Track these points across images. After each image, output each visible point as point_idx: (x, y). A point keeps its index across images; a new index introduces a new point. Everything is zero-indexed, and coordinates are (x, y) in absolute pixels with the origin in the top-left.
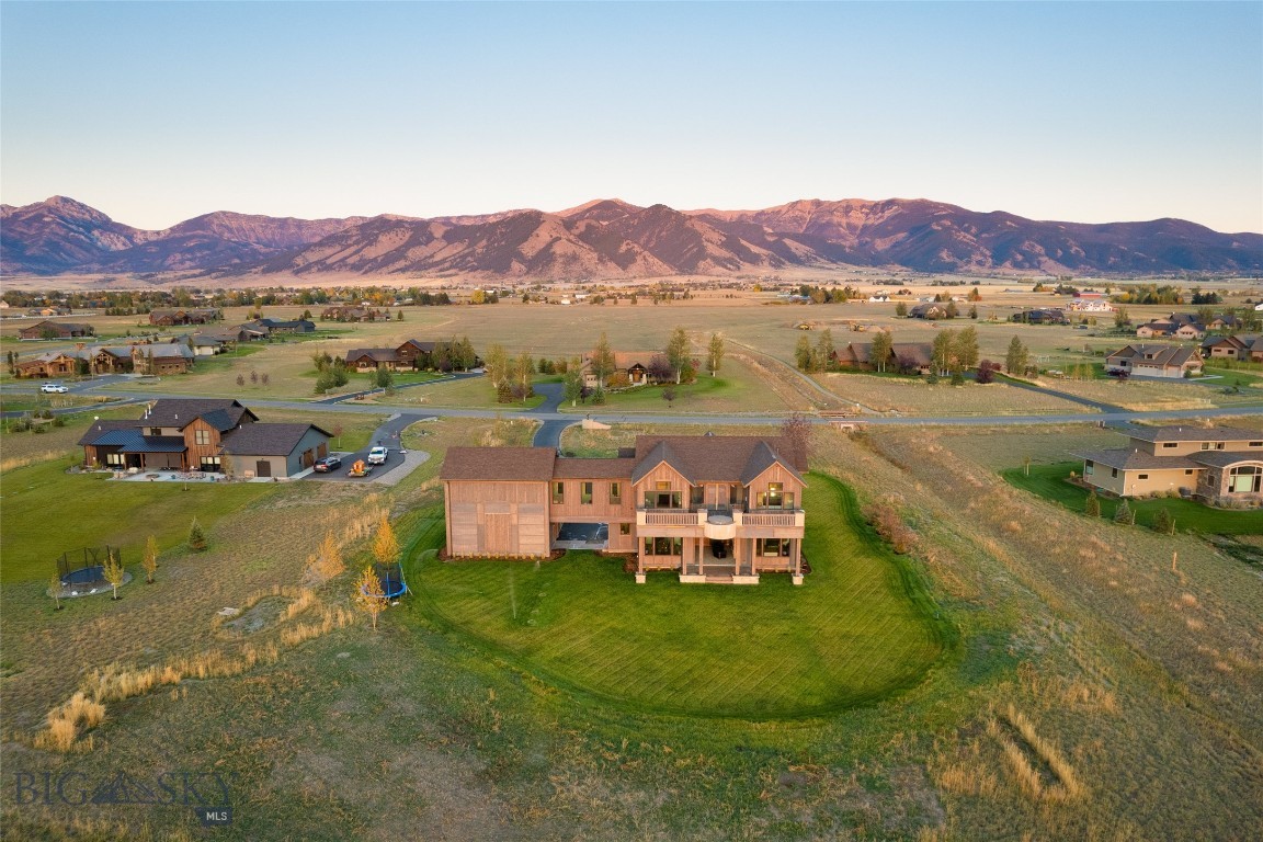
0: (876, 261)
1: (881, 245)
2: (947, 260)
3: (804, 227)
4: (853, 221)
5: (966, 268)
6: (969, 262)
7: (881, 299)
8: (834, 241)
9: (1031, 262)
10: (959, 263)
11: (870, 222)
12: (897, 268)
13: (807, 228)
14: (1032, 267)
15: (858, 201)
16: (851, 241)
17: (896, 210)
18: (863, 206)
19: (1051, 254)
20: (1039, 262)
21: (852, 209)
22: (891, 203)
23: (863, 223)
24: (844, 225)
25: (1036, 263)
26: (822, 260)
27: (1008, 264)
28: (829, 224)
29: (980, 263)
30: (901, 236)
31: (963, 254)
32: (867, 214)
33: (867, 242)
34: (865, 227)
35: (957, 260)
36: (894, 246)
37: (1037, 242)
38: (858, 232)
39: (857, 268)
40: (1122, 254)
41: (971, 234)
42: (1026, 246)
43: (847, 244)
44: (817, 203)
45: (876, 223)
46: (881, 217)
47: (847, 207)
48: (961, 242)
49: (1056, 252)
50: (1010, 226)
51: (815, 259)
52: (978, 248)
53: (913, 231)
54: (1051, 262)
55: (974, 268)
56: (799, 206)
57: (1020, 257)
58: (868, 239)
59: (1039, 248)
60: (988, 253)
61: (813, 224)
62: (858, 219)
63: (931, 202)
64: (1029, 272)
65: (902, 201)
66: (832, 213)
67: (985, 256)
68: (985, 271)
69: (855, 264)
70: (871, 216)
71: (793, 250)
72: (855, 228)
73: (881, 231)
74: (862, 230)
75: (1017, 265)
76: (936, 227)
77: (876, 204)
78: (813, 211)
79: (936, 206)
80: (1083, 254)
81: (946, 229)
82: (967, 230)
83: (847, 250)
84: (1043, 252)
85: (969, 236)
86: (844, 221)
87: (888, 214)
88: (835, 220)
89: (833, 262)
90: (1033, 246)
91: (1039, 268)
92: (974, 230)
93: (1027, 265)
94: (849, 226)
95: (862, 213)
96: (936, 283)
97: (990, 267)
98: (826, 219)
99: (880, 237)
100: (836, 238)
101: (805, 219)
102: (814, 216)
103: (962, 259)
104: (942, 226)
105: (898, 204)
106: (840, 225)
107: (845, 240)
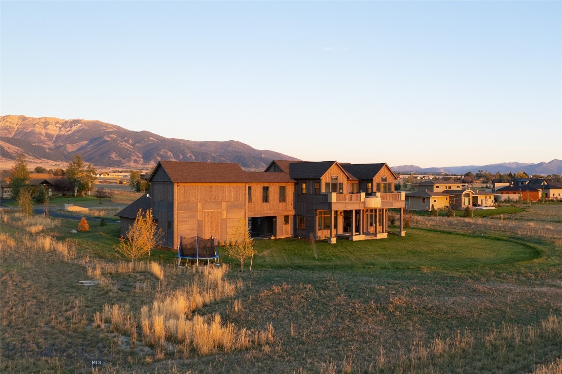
1: (71, 148)
2: (115, 159)
3: (13, 133)
4: (50, 132)
5: (128, 164)
6: (129, 161)
8: (37, 144)
10: (124, 161)
11: (62, 133)
13: (15, 135)
15: (53, 119)
16: (49, 145)
17: (80, 127)
18: (57, 123)
19: (175, 157)
21: (49, 124)
22: (76, 122)
23: (57, 133)
24: (44, 134)
26: (29, 157)
27: (152, 162)
28: (32, 133)
29: (136, 161)
30: (84, 143)
31: (126, 156)
32: (60, 128)
33: (60, 146)
34: (59, 136)
35: (121, 159)
36: (80, 149)
37: (168, 150)
38: (54, 139)
39: (58, 163)
41: (129, 144)
42: (162, 152)
43: (46, 146)
44: (23, 118)
45: (67, 134)
46: (70, 130)
47: (46, 123)
48: (123, 148)
49: (179, 156)
50: (153, 140)
52: (134, 153)
53: (92, 140)
55: (132, 164)
56: (8, 119)
57: (159, 158)
58: (62, 144)
59: (169, 154)
60: (140, 155)
61: (19, 132)
62: (53, 130)
63: (103, 123)
65: (83, 120)
66: (34, 126)
67: (139, 157)
68: (139, 166)
69: (56, 161)
70: (63, 129)
71: (6, 149)
72: (52, 136)
73: (70, 139)
74: (56, 138)
76: (107, 139)
77: (66, 122)
78: (20, 123)
79: (107, 125)
80: (194, 157)
81: (114, 140)
82: (127, 141)
83: (47, 151)
84: (172, 156)
85: (128, 145)
86: (43, 131)
87: (74, 128)
88: (37, 130)
89: (37, 158)
90: (166, 152)
92: (131, 141)
94: (47, 135)
95: (56, 127)
96: (115, 172)
97: (142, 164)
98: (30, 129)
99: (69, 143)
100: (39, 143)
101: (14, 128)
102: (21, 126)
103: (124, 159)
104: (110, 138)
105: (81, 123)
106: (40, 134)
107: (45, 144)
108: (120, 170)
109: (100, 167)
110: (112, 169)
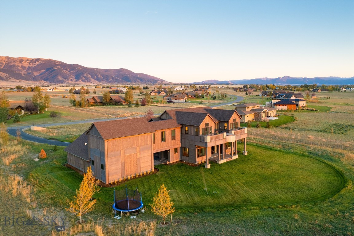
0: (35, 79)
1: (36, 74)
2: (61, 79)
4: (24, 65)
5: (67, 82)
6: (68, 80)
7: (52, 90)
8: (17, 72)
9: (87, 80)
11: (31, 66)
12: (43, 82)
13: (4, 67)
14: (88, 81)
15: (25, 58)
16: (24, 72)
17: (40, 62)
18: (27, 60)
19: (93, 77)
20: (90, 80)
21: (23, 61)
22: (38, 60)
23: (28, 66)
24: (21, 66)
25: (89, 80)
26: (13, 79)
27: (80, 80)
28: (14, 66)
29: (71, 80)
30: (43, 71)
31: (66, 77)
32: (29, 63)
33: (30, 73)
34: (29, 68)
36: (41, 74)
37: (89, 74)
38: (26, 69)
39: (28, 82)
40: (113, 78)
41: (68, 71)
42: (85, 75)
43: (22, 73)
44: (8, 58)
45: (33, 66)
46: (35, 64)
47: (21, 60)
48: (65, 73)
49: (94, 77)
50: (80, 69)
51: (10, 78)
52: (70, 76)
53: (47, 70)
54: (94, 80)
55: (70, 82)
57: (84, 78)
58: (31, 72)
59: (89, 76)
60: (74, 77)
61: (6, 65)
62: (26, 64)
63: (53, 60)
64: (87, 83)
65: (42, 59)
66: (15, 62)
67: (73, 78)
68: (74, 83)
69: (28, 81)
70: (31, 63)
72: (25, 67)
73: (35, 69)
74: (28, 68)
75: (83, 81)
76: (56, 69)
77: (33, 60)
78: (6, 60)
79: (55, 61)
80: (102, 77)
81: (59, 69)
82: (66, 70)
83: (23, 75)
84: (91, 77)
85: (67, 72)
86: (20, 65)
87: (37, 63)
88: (17, 64)
89: (17, 79)
90: (88, 75)
91: (90, 82)
92: (68, 70)
93: (86, 81)
94: (22, 67)
95: (27, 62)
96: (60, 86)
97: (75, 82)
98: (13, 64)
99: (35, 71)
100: (18, 71)
101: (3, 63)
102: (7, 62)
103: (65, 79)
104: (57, 68)
105: (41, 60)
106: (18, 66)
107: (21, 72)
108: (63, 85)
109: (52, 84)
110: (59, 85)
